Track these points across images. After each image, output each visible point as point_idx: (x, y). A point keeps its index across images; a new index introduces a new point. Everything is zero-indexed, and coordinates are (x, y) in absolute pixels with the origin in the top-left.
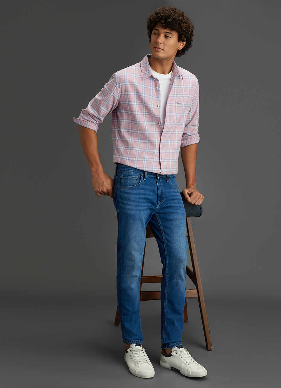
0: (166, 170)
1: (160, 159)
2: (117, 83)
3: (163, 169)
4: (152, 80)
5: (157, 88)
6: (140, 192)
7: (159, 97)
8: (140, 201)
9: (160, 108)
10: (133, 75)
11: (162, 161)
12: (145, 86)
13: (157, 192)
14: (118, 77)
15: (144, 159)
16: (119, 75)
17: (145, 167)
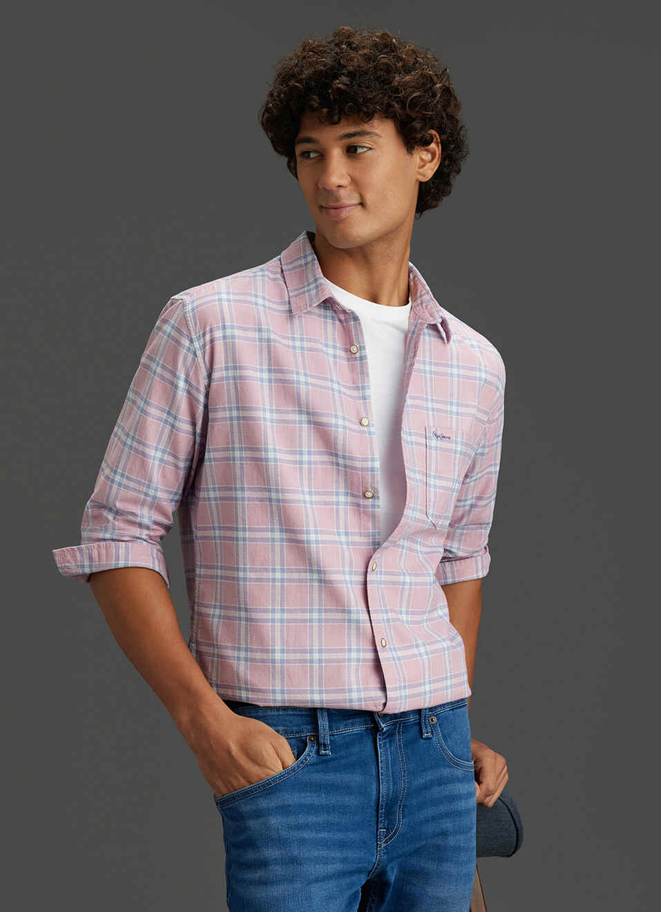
0: (408, 692)
1: (376, 651)
2: (194, 337)
3: (395, 689)
4: (333, 318)
5: (354, 349)
6: (303, 801)
7: (363, 388)
8: (304, 839)
9: (373, 429)
10: (253, 299)
11: (388, 659)
12: (305, 345)
13: (374, 793)
14: (193, 310)
15: (308, 656)
16: (195, 304)
17: (316, 688)
